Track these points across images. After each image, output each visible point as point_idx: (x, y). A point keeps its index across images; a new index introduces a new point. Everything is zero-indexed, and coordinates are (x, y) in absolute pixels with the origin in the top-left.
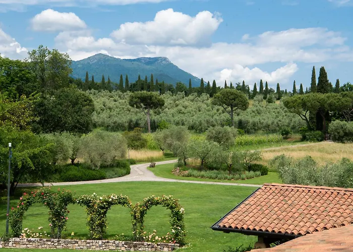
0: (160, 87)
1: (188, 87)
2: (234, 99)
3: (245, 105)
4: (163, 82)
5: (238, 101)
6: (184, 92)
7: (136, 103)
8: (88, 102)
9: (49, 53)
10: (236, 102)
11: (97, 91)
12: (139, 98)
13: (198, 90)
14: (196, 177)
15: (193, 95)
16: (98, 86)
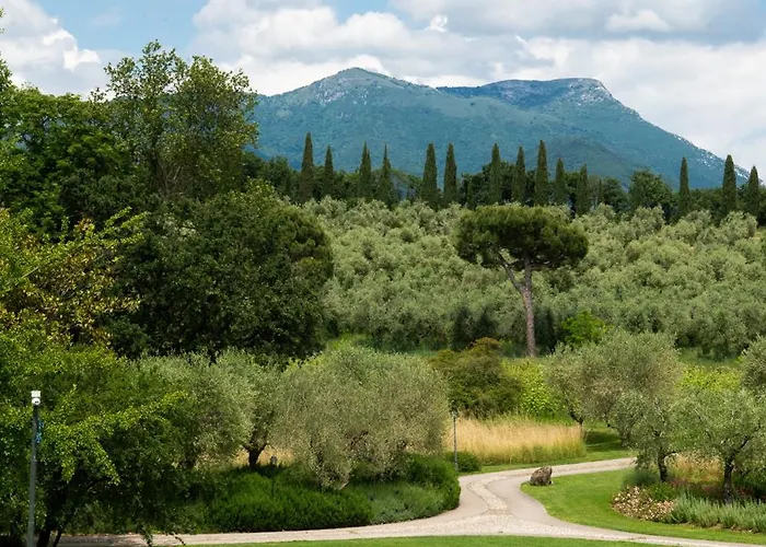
0: (572, 189)
1: (675, 191)
6: (659, 209)
7: (482, 247)
8: (310, 242)
9: (181, 67)
11: (341, 205)
12: (492, 228)
13: (712, 199)
14: (704, 526)
15: (694, 218)
16: (347, 185)
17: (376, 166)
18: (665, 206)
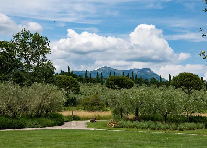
0: (139, 81)
1: (159, 81)
2: (190, 81)
3: (199, 85)
4: (141, 77)
5: (194, 82)
6: (156, 85)
8: (74, 84)
10: (191, 83)
13: (167, 83)
14: (127, 128)
15: (163, 87)
16: (94, 80)
17: (100, 77)
18: (157, 84)
